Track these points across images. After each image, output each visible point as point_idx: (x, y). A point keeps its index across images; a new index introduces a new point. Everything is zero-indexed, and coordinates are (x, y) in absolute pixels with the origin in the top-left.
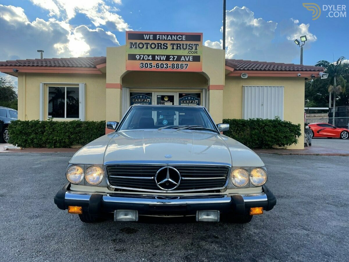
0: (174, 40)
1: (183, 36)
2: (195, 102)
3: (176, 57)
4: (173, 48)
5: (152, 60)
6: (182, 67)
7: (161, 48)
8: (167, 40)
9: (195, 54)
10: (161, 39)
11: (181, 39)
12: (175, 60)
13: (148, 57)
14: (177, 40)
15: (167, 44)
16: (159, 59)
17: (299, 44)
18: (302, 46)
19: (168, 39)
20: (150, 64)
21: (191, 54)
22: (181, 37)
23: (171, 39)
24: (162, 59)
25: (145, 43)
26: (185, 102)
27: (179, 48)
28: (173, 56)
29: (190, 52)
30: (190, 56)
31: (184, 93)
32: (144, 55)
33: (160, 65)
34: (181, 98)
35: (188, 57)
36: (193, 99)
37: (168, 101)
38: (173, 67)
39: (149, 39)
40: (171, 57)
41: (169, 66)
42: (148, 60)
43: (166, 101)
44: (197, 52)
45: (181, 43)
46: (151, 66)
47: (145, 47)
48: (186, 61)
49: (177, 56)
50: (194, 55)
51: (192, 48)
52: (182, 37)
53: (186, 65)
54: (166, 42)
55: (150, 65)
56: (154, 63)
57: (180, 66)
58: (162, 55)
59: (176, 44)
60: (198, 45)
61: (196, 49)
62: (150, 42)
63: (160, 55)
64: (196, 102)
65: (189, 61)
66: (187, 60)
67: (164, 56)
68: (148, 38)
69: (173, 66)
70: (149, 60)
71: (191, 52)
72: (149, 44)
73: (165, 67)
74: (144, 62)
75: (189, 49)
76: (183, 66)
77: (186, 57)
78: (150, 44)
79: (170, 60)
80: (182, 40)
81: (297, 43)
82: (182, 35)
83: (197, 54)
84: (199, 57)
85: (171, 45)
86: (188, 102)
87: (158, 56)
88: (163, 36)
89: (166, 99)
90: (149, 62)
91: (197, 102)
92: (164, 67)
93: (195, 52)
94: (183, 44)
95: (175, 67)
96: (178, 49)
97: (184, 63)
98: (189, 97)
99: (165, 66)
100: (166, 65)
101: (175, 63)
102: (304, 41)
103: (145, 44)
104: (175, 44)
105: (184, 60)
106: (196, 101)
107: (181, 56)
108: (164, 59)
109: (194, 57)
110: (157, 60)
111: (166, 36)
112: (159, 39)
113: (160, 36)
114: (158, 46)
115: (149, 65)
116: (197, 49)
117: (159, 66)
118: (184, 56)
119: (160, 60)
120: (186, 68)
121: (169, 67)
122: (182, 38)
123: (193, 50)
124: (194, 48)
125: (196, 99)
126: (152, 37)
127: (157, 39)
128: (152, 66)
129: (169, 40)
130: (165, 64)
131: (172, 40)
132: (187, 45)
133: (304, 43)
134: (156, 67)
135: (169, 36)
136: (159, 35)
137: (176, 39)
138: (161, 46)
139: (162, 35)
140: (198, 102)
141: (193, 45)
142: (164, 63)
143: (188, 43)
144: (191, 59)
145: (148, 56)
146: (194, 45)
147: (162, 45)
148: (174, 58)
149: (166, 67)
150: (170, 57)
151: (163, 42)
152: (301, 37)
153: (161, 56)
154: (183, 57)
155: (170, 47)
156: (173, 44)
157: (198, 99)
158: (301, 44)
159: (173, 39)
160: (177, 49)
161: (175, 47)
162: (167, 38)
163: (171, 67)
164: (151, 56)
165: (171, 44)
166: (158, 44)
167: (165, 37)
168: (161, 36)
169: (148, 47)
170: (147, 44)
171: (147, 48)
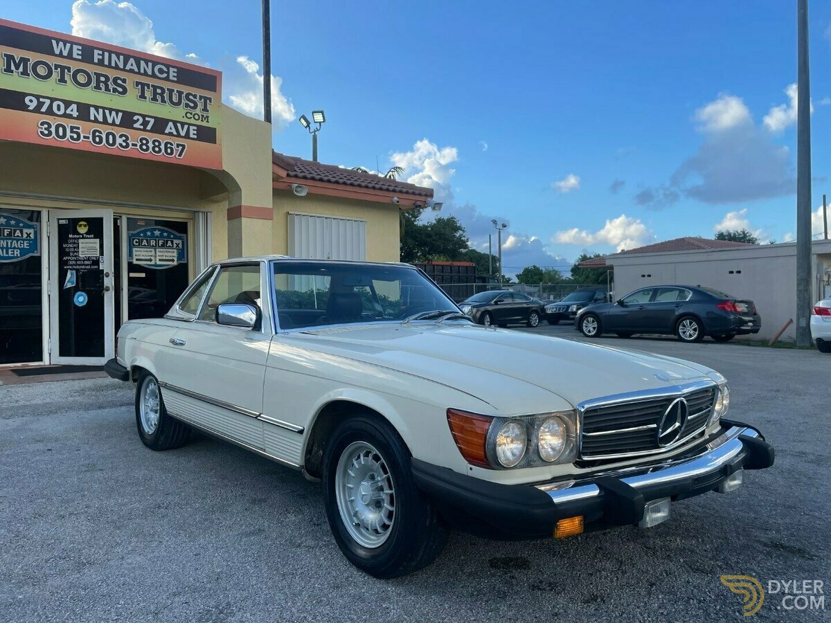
0: (145, 74)
1: (171, 70)
2: (172, 244)
3: (152, 121)
4: (143, 96)
5: (78, 118)
6: (169, 151)
7: (107, 89)
8: (124, 70)
9: (202, 120)
10: (106, 63)
11: (165, 75)
12: (149, 128)
13: (66, 109)
14: (154, 76)
15: (124, 81)
16: (100, 119)
17: (308, 125)
18: (315, 132)
19: (127, 68)
20: (72, 128)
21: (192, 121)
22: (165, 69)
23: (136, 70)
24: (110, 121)
25: (57, 67)
26: (145, 242)
27: (159, 97)
28: (144, 116)
29: (189, 115)
30: (190, 125)
31: (140, 219)
32: (53, 100)
33: (104, 136)
34: (132, 232)
35: (186, 127)
36: (168, 237)
37: (87, 233)
38: (144, 147)
39: (70, 56)
40: (138, 120)
41: (131, 143)
42: (65, 115)
43: (82, 235)
44: (207, 117)
45: (166, 85)
46: (75, 136)
47: (56, 75)
48: (179, 135)
49: (155, 118)
50: (199, 123)
51: (195, 107)
52: (169, 70)
53: (180, 148)
54: (122, 75)
55: (72, 132)
56: (85, 128)
57: (162, 147)
58: (111, 110)
59: (152, 86)
60: (210, 99)
61: (205, 109)
62: (74, 66)
63: (104, 108)
64: (175, 245)
65: (187, 136)
66: (183, 133)
67: (117, 111)
68: (65, 53)
69: (142, 144)
70: (70, 116)
71: (191, 114)
72: (69, 70)
73: (121, 145)
74: (54, 122)
75: (187, 105)
76: (172, 149)
77: (179, 125)
78: (72, 72)
79: (135, 126)
80: (167, 79)
81: (305, 124)
82: (168, 66)
83: (207, 122)
84: (213, 131)
85: (137, 86)
86: (153, 243)
87: (97, 108)
88: (114, 56)
89: (83, 230)
90: (68, 123)
91: (178, 245)
92: (117, 144)
93: (203, 116)
94: (171, 91)
95: (151, 149)
96: (157, 100)
97: (175, 141)
98: (155, 230)
99: (119, 140)
100: (124, 138)
101: (151, 137)
102: (320, 123)
103: (56, 69)
104: (148, 86)
105: (175, 133)
106: (175, 241)
107: (166, 122)
108: (118, 122)
109: (200, 129)
110: (96, 121)
111: (122, 57)
112: (101, 63)
113: (103, 55)
114: (98, 82)
115: (68, 131)
116: (208, 111)
117: (101, 138)
118: (175, 123)
119: (105, 122)
120: (180, 155)
121: (133, 145)
122: (168, 73)
123: (198, 111)
124: (200, 106)
125: (176, 238)
126: (80, 52)
127: (96, 61)
128: (78, 134)
129: (131, 71)
130: (121, 136)
131: (139, 73)
132: (180, 93)
133: (320, 125)
134: (91, 139)
135: (132, 61)
136: (101, 52)
137: (150, 72)
138: (106, 83)
139: (110, 53)
140: (180, 246)
141: (198, 97)
142: (118, 131)
143: (186, 89)
144: (192, 134)
145: (68, 104)
146: (200, 99)
147: (111, 80)
148: (145, 123)
149: (124, 144)
150: (135, 118)
151: (112, 74)
152: (313, 113)
153: (107, 112)
154: (171, 124)
155: (133, 92)
156: (143, 85)
157: (180, 238)
158: (313, 126)
159: (142, 71)
160: (154, 99)
161: (148, 94)
162: (125, 64)
163: (138, 147)
164: (74, 107)
165: (138, 84)
166: (98, 75)
167: (119, 59)
168: (106, 54)
169: (67, 78)
170: (63, 68)
171: (62, 80)
